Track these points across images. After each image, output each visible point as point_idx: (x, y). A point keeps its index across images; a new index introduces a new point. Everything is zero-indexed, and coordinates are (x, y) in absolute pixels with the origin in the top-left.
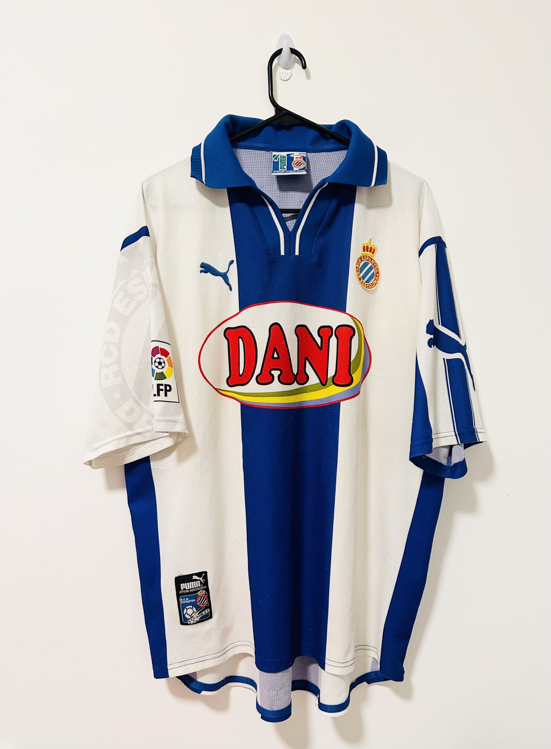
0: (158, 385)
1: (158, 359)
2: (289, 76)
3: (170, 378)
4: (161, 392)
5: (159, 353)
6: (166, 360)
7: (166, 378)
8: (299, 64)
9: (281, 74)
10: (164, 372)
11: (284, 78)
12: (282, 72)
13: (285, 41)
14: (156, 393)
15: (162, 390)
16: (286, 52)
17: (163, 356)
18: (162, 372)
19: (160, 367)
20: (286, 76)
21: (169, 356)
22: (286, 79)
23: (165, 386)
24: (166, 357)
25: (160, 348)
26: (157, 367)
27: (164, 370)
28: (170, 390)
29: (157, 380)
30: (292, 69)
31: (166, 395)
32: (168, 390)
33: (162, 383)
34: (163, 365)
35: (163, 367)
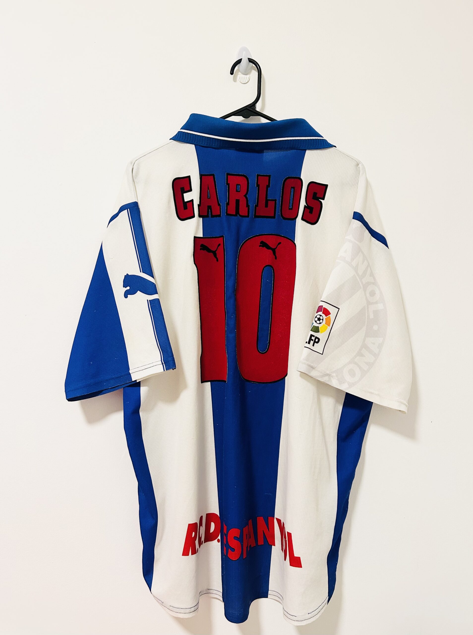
0: (312, 336)
1: (319, 316)
2: (247, 80)
3: (322, 333)
4: (311, 341)
5: (322, 311)
6: (325, 318)
7: (319, 332)
8: (256, 71)
9: (241, 79)
10: (319, 327)
11: (243, 82)
12: (242, 77)
13: (244, 52)
14: (308, 341)
15: (312, 340)
16: (245, 62)
17: (324, 315)
18: (318, 326)
19: (318, 322)
20: (245, 80)
21: (329, 316)
22: (245, 83)
23: (315, 338)
24: (326, 316)
25: (324, 308)
26: (316, 321)
27: (320, 325)
28: (317, 342)
29: (312, 332)
30: (250, 74)
31: (313, 345)
32: (316, 342)
33: (314, 335)
34: (321, 321)
35: (320, 323)
